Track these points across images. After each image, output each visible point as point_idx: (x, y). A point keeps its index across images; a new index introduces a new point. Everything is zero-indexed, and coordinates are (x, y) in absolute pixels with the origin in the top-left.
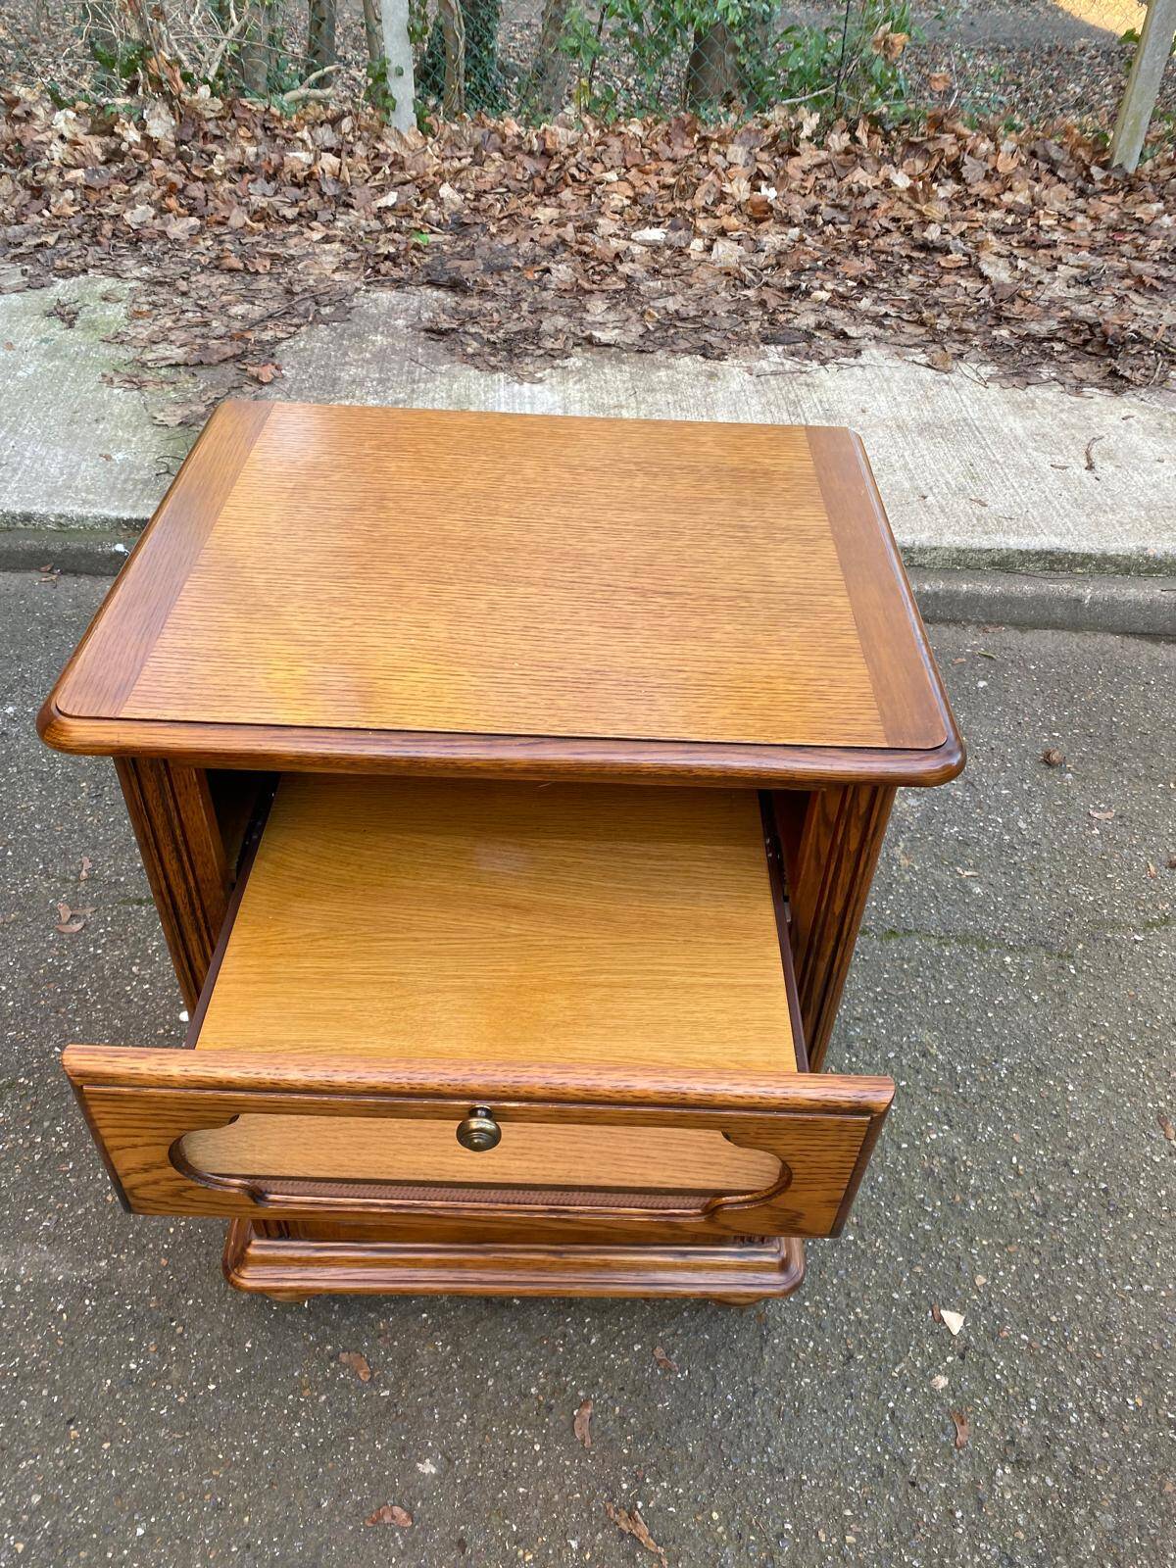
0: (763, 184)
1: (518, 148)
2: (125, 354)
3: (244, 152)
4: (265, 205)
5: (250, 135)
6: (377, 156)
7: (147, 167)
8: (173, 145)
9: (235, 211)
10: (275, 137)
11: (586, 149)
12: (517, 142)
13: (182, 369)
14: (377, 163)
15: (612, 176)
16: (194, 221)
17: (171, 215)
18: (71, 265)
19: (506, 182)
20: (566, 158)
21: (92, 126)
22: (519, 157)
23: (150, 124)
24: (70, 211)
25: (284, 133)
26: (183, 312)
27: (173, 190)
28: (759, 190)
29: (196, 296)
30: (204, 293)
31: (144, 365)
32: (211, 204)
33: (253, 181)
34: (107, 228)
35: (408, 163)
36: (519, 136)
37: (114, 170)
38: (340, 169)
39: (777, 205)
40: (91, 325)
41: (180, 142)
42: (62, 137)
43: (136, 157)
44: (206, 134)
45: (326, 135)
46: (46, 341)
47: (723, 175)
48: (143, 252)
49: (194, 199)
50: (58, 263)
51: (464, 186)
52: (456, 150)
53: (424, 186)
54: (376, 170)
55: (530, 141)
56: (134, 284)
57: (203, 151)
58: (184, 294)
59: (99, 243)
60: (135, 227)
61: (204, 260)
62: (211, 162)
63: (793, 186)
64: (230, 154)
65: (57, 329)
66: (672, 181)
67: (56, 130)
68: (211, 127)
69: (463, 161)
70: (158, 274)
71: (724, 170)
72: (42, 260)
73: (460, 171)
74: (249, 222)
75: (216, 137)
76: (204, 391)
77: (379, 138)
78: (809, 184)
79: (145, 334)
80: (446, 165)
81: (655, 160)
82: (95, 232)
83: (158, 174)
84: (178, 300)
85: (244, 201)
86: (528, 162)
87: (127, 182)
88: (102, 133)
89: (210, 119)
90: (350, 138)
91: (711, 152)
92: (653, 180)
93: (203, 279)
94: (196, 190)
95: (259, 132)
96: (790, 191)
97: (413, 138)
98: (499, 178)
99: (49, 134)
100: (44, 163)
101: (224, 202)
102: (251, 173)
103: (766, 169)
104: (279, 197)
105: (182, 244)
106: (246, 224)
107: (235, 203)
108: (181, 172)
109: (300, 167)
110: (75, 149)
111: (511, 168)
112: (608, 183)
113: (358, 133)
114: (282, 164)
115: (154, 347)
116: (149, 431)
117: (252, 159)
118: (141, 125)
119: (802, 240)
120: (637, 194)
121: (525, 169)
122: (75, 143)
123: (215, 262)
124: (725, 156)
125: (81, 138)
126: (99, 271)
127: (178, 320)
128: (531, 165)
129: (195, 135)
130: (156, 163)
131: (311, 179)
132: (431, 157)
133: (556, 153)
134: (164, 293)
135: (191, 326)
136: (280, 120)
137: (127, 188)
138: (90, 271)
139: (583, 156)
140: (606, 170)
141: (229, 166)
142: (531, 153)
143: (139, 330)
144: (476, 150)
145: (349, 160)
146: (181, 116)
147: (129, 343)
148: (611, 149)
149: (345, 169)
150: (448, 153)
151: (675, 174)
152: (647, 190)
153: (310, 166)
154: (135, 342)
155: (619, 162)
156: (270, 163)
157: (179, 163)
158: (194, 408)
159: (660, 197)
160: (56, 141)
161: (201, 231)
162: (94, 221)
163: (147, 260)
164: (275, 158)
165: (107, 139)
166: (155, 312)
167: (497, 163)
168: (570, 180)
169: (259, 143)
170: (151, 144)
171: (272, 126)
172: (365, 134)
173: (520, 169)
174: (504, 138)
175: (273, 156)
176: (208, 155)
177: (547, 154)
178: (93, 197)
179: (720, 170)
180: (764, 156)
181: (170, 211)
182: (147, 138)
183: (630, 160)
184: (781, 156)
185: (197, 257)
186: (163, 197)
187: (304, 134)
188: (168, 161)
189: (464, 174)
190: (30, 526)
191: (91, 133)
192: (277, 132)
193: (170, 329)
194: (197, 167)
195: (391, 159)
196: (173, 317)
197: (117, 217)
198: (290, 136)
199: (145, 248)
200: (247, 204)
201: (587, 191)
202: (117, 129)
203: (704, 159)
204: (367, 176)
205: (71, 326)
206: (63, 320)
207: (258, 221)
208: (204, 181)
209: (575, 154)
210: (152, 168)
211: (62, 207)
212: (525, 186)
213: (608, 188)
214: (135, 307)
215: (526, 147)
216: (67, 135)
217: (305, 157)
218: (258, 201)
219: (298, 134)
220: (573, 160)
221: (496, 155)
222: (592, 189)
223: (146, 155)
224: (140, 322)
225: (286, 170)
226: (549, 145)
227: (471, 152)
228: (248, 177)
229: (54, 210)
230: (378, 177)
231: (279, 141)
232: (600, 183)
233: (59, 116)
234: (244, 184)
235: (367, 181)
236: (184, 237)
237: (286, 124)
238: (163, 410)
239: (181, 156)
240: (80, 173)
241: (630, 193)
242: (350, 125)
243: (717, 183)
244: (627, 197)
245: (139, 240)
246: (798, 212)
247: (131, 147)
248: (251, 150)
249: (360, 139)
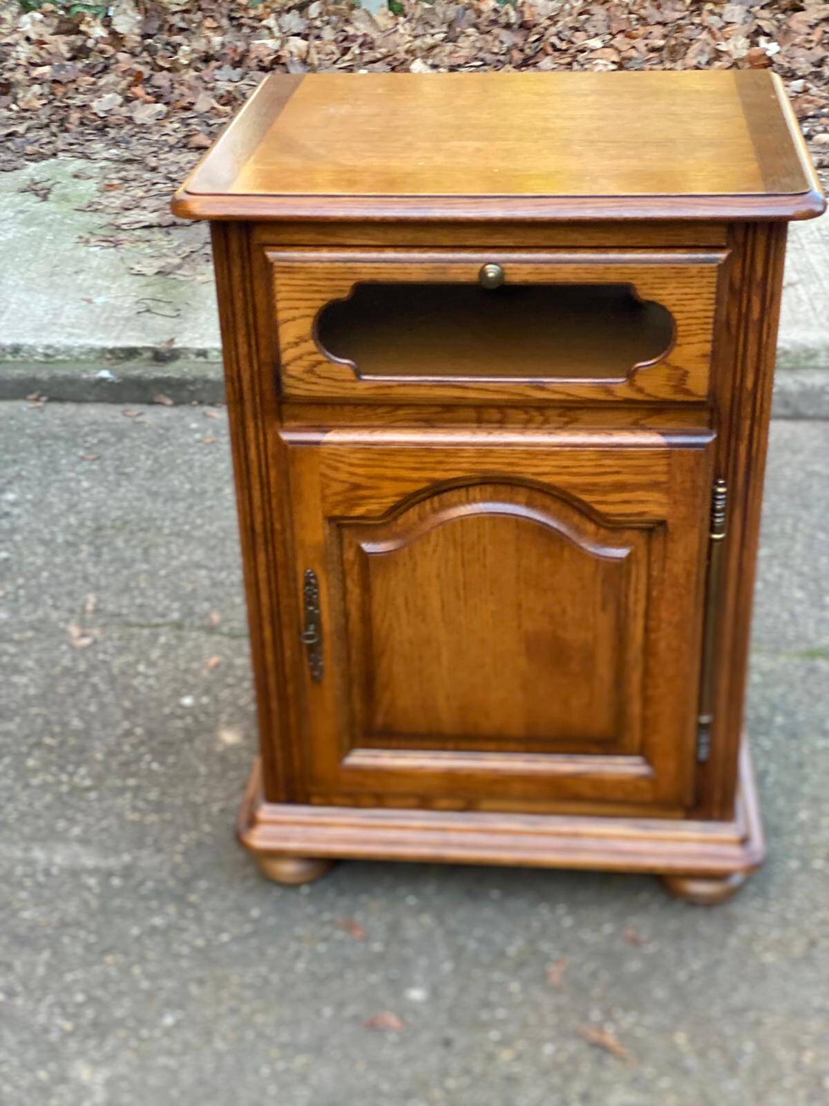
0: (762, 40)
1: (494, 22)
2: (97, 220)
3: (209, 42)
4: (230, 89)
5: (215, 25)
6: (346, 39)
7: (112, 61)
8: (139, 39)
9: (201, 96)
10: (240, 26)
11: (568, 19)
12: (493, 17)
13: (155, 230)
14: (345, 44)
15: (596, 43)
16: (160, 107)
17: (136, 102)
18: (41, 150)
19: (481, 55)
20: (546, 29)
21: (59, 27)
22: (496, 30)
23: (116, 21)
24: (37, 104)
25: (249, 22)
26: (154, 184)
27: (139, 79)
28: (757, 45)
29: (165, 172)
30: (173, 168)
31: (118, 228)
32: (177, 92)
33: (219, 68)
34: (75, 116)
35: (378, 43)
36: (495, 10)
37: (79, 65)
38: (308, 52)
39: (777, 59)
40: (65, 198)
41: (146, 36)
42: (28, 39)
43: (102, 52)
44: (172, 26)
45: (293, 21)
46: (22, 212)
47: (718, 35)
48: (111, 136)
49: (159, 87)
50: (29, 149)
51: (437, 62)
52: (428, 27)
53: (395, 64)
54: (346, 51)
55: (507, 14)
56: (104, 163)
57: (168, 44)
58: (154, 169)
59: (66, 130)
60: (102, 115)
61: (172, 140)
62: (175, 53)
63: (798, 40)
64: (195, 45)
65: (32, 202)
66: (661, 43)
67: (22, 32)
68: (176, 20)
69: (436, 36)
70: (126, 154)
71: (720, 29)
72: (13, 148)
73: (433, 47)
74: (217, 105)
75: (182, 30)
76: (179, 246)
77: (347, 21)
78: (815, 37)
79: (118, 203)
80: (418, 42)
81: (643, 25)
82: (63, 121)
83: (124, 67)
84: (147, 175)
85: (210, 85)
86: (506, 36)
87: (93, 76)
88: (68, 32)
89: (176, 12)
90: (318, 23)
91: (705, 13)
92: (640, 44)
93: (171, 156)
94: (162, 79)
95: (225, 22)
96: (793, 45)
97: (384, 18)
98: (474, 52)
99: (16, 36)
100: (10, 63)
101: (190, 88)
102: (217, 60)
103: (767, 26)
104: (245, 82)
105: (149, 128)
106: (213, 108)
107: (201, 89)
108: (147, 63)
109: (266, 52)
110: (42, 49)
111: (487, 42)
112: (592, 51)
113: (326, 18)
114: (248, 51)
115: (127, 213)
116: (127, 280)
117: (218, 48)
118: (107, 22)
119: (806, 91)
120: (624, 59)
121: (502, 42)
122: (41, 43)
123: (184, 141)
124: (720, 16)
125: (47, 38)
126: (69, 154)
127: (149, 191)
128: (508, 38)
129: (161, 28)
130: (121, 56)
131: (278, 64)
132: (402, 35)
133: (535, 26)
134: (132, 171)
135: (161, 195)
136: (246, 9)
137: (93, 79)
138: (60, 154)
139: (565, 26)
140: (589, 37)
141: (195, 56)
142: (508, 26)
143: (112, 200)
144: (450, 26)
145: (317, 42)
146: (146, 10)
147: (102, 211)
148: (594, 18)
149: (313, 51)
150: (420, 31)
151: (665, 36)
152: (633, 53)
153: (276, 51)
154: (109, 210)
155: (602, 30)
156: (235, 51)
157: (145, 54)
158: (169, 260)
159: (648, 60)
160: (23, 43)
161: (167, 116)
162: (61, 112)
163: (116, 143)
164: (241, 46)
165: (73, 37)
166: (126, 185)
167: (472, 38)
168: (550, 50)
169: (224, 33)
170: (116, 39)
171: (238, 15)
172: (334, 18)
173: (497, 43)
174: (479, 13)
175: (239, 44)
176: (173, 47)
177: (525, 27)
178: (60, 90)
179: (714, 29)
180: (766, 13)
181: (137, 98)
182: (114, 34)
183: (615, 27)
184: (784, 12)
185: (164, 138)
186: (130, 86)
187: (271, 22)
188: (134, 55)
189: (437, 50)
190: (19, 359)
191: (57, 33)
192: (243, 21)
193: (142, 198)
194: (163, 57)
195: (360, 40)
196: (144, 188)
197: (84, 107)
198: (256, 24)
199: (112, 133)
200: (213, 89)
201: (569, 60)
202: (83, 28)
203: (697, 20)
204: (335, 57)
205: (45, 198)
206: (37, 195)
207: (224, 105)
208: (169, 70)
209: (555, 23)
210: (117, 62)
211: (29, 101)
212: (502, 58)
213: (592, 55)
214: (106, 182)
215: (503, 20)
216: (33, 37)
217: (272, 44)
218: (224, 86)
219: (264, 23)
220: (553, 30)
221: (471, 31)
222: (574, 57)
223: (110, 50)
224: (112, 194)
225: (253, 55)
226: (527, 17)
227: (445, 29)
228: (214, 64)
229: (21, 104)
230: (347, 57)
231: (246, 30)
232: (582, 51)
233: (25, 18)
234: (209, 71)
235: (335, 63)
236: (150, 122)
237: (252, 13)
238: (138, 263)
239: (146, 48)
240: (46, 69)
241: (616, 58)
242: (318, 10)
243: (713, 42)
244: (613, 62)
245: (106, 126)
246: (803, 64)
247: (97, 42)
248: (217, 40)
249: (328, 23)
